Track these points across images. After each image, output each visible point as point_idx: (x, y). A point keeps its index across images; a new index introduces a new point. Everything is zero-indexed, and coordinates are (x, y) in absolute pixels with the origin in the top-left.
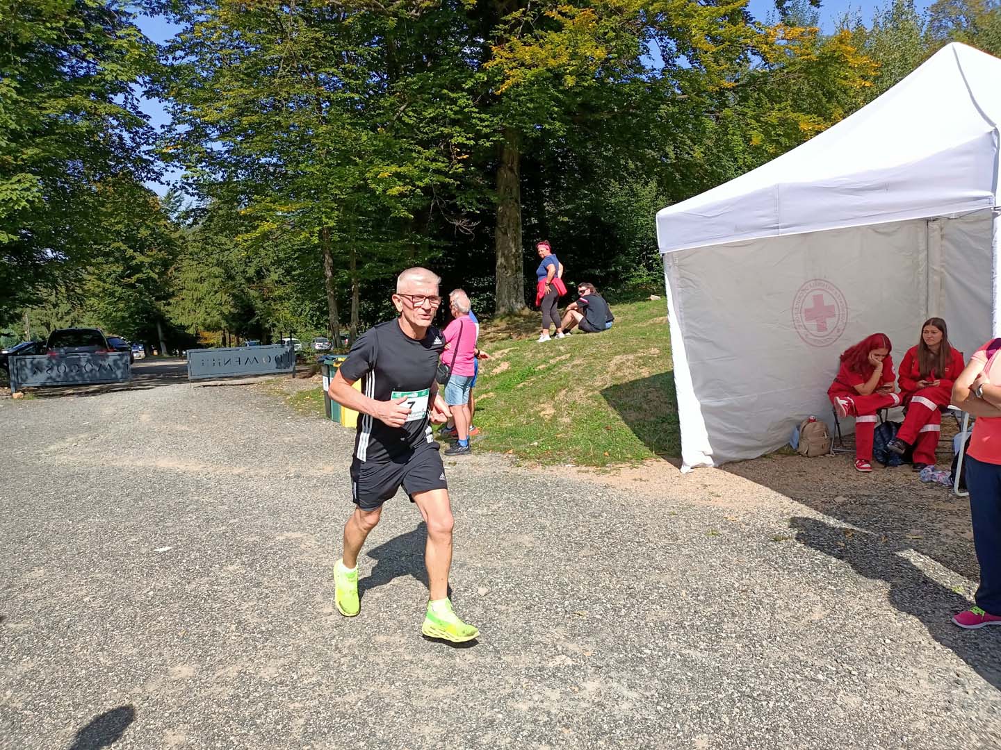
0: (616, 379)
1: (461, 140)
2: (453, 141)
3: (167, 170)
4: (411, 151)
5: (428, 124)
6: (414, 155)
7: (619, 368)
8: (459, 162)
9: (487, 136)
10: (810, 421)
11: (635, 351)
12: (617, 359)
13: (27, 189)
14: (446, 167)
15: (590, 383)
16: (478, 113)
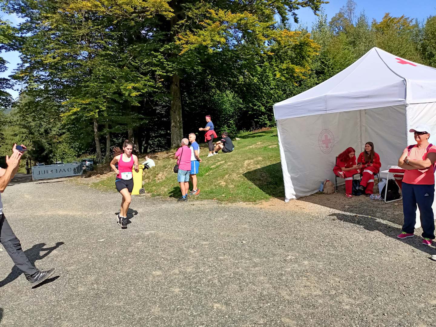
0: (248, 169)
1: (161, 73)
2: (157, 73)
4: (138, 77)
5: (145, 66)
6: (139, 78)
7: (249, 165)
8: (160, 82)
9: (171, 72)
10: (327, 181)
11: (253, 159)
12: (246, 162)
14: (154, 84)
15: (238, 171)
16: (166, 61)
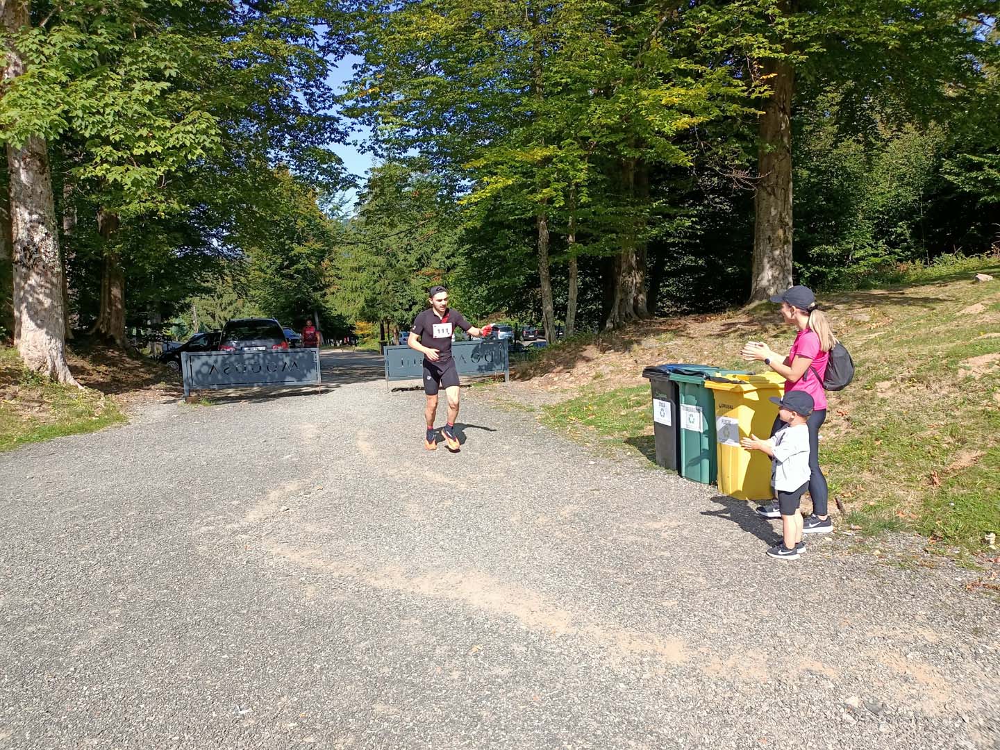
1: (767, 53)
2: (753, 55)
3: (353, 130)
8: (764, 83)
13: (205, 132)
